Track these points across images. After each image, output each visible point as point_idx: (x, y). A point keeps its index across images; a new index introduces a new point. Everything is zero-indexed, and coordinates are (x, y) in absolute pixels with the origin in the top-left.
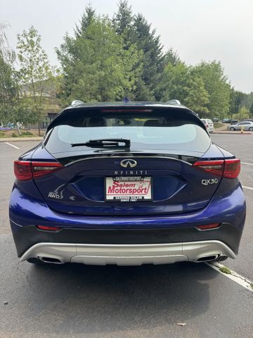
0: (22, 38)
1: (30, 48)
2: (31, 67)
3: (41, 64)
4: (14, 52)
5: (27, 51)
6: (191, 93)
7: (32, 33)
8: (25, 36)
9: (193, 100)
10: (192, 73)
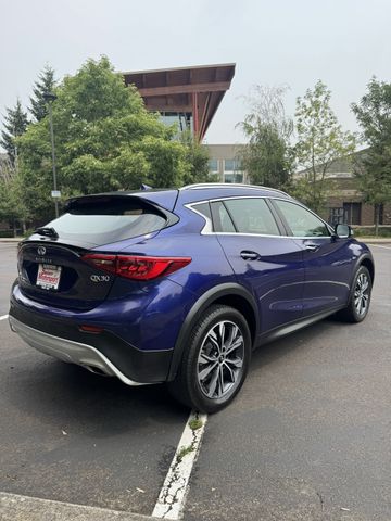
0: (303, 101)
1: (314, 112)
2: (311, 140)
3: (327, 132)
4: (292, 123)
5: (309, 118)
7: (319, 91)
8: (310, 96)
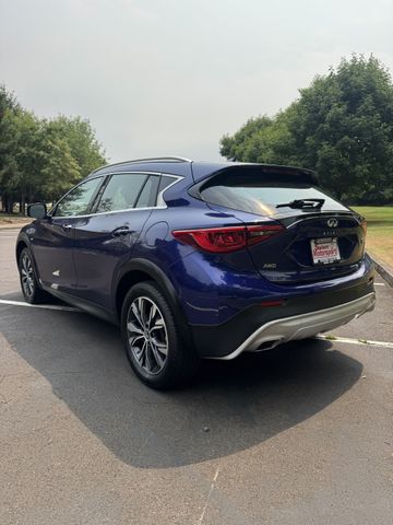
6: (51, 161)
9: (56, 173)
10: (49, 131)
